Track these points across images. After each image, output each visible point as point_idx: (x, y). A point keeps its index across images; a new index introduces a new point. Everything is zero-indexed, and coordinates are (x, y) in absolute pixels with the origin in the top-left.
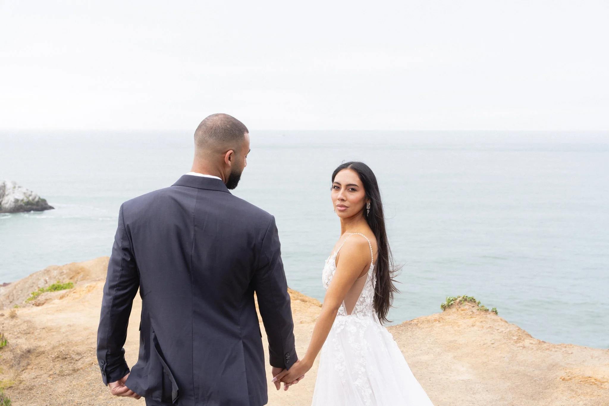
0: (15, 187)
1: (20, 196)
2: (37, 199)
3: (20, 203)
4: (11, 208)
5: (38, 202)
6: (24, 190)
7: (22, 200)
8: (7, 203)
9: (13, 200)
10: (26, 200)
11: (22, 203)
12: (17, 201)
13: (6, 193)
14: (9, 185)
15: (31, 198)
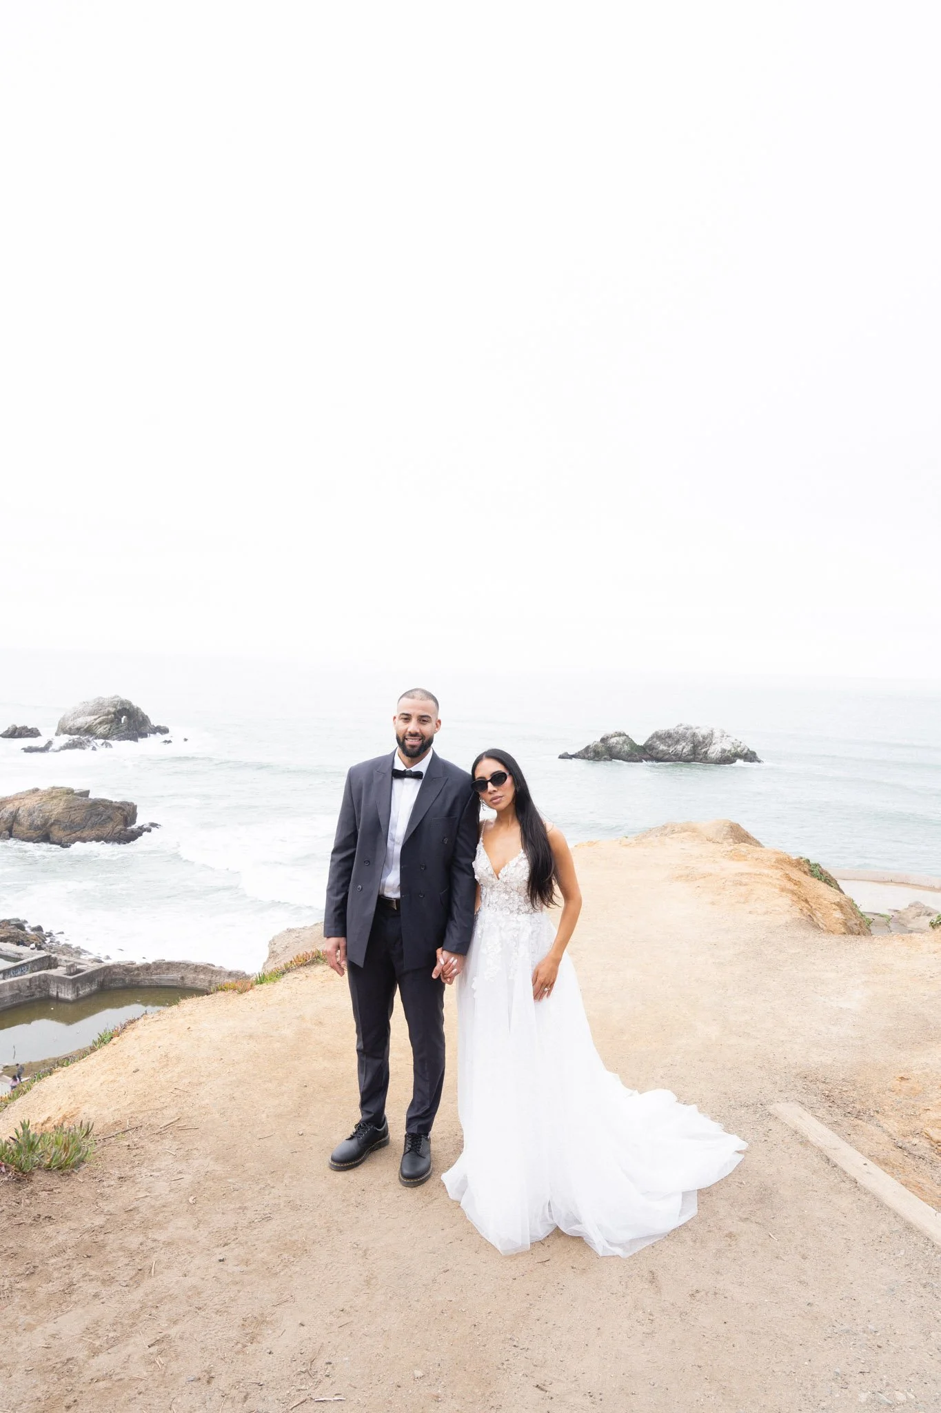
0: (723, 736)
1: (728, 747)
2: (745, 751)
3: (727, 754)
4: (717, 759)
5: (746, 754)
6: (733, 741)
7: (730, 751)
8: (713, 753)
9: (720, 750)
10: (733, 751)
11: (729, 754)
12: (724, 751)
13: (714, 742)
14: (717, 734)
15: (739, 749)
